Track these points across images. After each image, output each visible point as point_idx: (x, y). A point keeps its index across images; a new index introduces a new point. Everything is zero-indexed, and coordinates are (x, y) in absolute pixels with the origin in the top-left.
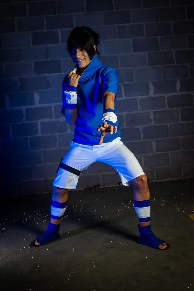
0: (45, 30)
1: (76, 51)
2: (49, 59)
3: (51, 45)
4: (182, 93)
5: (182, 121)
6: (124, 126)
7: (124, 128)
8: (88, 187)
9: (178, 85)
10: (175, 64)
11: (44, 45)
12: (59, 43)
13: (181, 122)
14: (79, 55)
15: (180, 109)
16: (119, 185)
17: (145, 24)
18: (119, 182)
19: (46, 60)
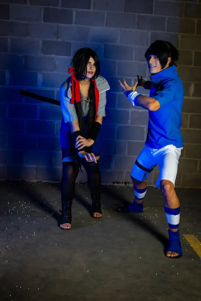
0: (60, 8)
1: (151, 57)
2: (59, 40)
3: (63, 25)
4: (195, 98)
5: (190, 127)
6: (128, 123)
7: (128, 125)
8: (80, 181)
9: (192, 89)
10: (192, 66)
11: (57, 24)
12: (72, 24)
13: (188, 128)
14: (153, 62)
15: (190, 114)
16: (113, 184)
17: (167, 17)
18: (114, 181)
19: (55, 40)
